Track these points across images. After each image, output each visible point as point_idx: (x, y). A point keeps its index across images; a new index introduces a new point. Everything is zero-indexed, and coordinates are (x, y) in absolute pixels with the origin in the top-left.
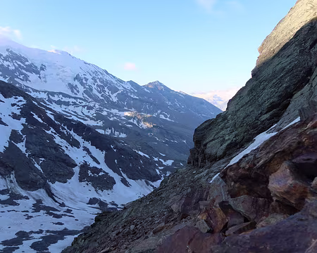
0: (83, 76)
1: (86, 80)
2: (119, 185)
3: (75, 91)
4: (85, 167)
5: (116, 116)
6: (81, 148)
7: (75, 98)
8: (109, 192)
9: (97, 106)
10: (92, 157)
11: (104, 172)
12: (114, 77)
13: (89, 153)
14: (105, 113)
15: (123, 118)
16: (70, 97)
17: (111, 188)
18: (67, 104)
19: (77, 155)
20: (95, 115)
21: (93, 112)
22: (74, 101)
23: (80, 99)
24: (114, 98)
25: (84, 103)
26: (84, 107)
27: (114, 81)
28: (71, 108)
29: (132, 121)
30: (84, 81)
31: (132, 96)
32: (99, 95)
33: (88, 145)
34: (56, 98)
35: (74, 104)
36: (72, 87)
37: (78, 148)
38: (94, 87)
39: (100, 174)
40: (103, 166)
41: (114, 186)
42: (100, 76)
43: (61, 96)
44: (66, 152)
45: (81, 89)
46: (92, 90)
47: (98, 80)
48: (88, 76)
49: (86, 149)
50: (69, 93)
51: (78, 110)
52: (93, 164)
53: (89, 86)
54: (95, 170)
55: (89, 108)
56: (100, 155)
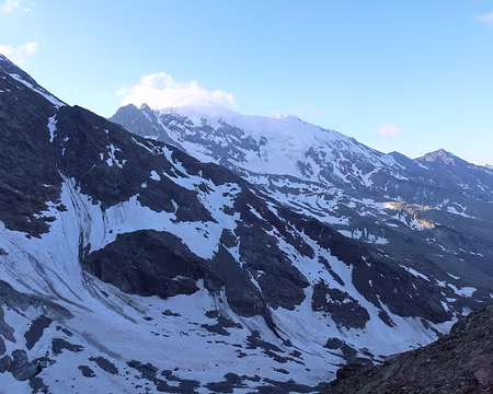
0: (319, 150)
1: (324, 154)
2: (375, 322)
3: (308, 173)
4: (321, 288)
5: (370, 209)
6: (316, 259)
7: (308, 183)
8: (359, 331)
9: (340, 194)
10: (331, 272)
11: (351, 298)
12: (367, 148)
13: (328, 266)
14: (352, 205)
15: (383, 213)
16: (300, 181)
17: (362, 326)
18: (296, 192)
19: (310, 269)
20: (337, 208)
21: (333, 203)
22: (306, 186)
23: (315, 183)
24: (367, 181)
25: (320, 190)
26: (320, 195)
27: (367, 154)
28: (302, 198)
29: (396, 217)
30: (321, 157)
31: (397, 177)
32: (344, 177)
33: (326, 254)
34: (280, 184)
35: (306, 191)
36: (303, 167)
37: (312, 258)
38: (336, 165)
39: (344, 302)
40: (350, 289)
41: (368, 324)
42: (345, 148)
43: (287, 181)
44: (295, 264)
45: (316, 168)
46: (331, 169)
47: (341, 154)
48: (327, 150)
49: (322, 260)
50: (299, 175)
51: (312, 200)
52: (334, 285)
53: (328, 164)
54: (338, 295)
55: (329, 197)
56: (345, 271)
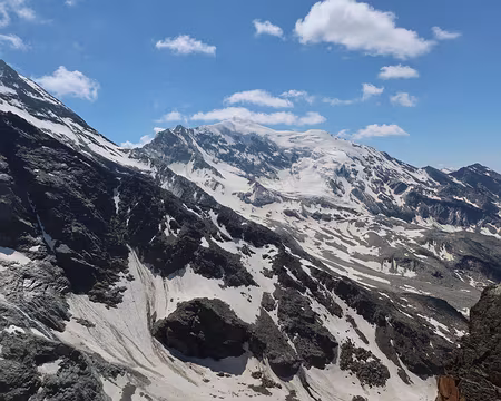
0: (351, 168)
1: (356, 173)
2: (394, 380)
3: (339, 192)
4: (348, 347)
5: (400, 238)
6: (344, 318)
7: (339, 208)
8: (380, 389)
9: (371, 221)
10: (358, 331)
11: (374, 357)
12: (400, 163)
13: (354, 325)
14: (382, 234)
15: (412, 241)
16: (332, 207)
17: (383, 384)
18: (328, 218)
19: (338, 329)
20: (367, 236)
21: (365, 231)
22: (337, 213)
23: (346, 209)
24: (399, 201)
25: (352, 217)
26: (351, 221)
27: (399, 169)
28: (333, 224)
29: (426, 246)
30: (352, 176)
31: (430, 196)
32: (375, 196)
33: (353, 313)
34: (313, 210)
35: (338, 218)
36: (335, 186)
37: (340, 317)
38: (367, 183)
39: (368, 360)
40: (373, 348)
41: (388, 381)
42: (377, 163)
43: (319, 206)
44: (325, 324)
45: (348, 188)
46: (363, 188)
47: (373, 173)
48: (360, 167)
49: (350, 320)
50: (330, 196)
51: (343, 227)
52: (359, 344)
53: (360, 182)
54: (363, 354)
55: (360, 225)
56: (369, 330)
